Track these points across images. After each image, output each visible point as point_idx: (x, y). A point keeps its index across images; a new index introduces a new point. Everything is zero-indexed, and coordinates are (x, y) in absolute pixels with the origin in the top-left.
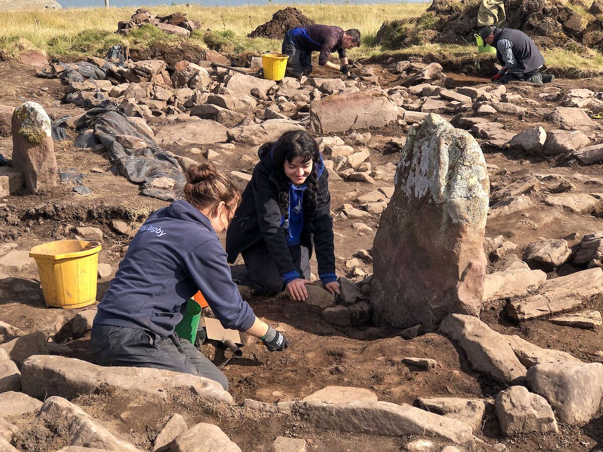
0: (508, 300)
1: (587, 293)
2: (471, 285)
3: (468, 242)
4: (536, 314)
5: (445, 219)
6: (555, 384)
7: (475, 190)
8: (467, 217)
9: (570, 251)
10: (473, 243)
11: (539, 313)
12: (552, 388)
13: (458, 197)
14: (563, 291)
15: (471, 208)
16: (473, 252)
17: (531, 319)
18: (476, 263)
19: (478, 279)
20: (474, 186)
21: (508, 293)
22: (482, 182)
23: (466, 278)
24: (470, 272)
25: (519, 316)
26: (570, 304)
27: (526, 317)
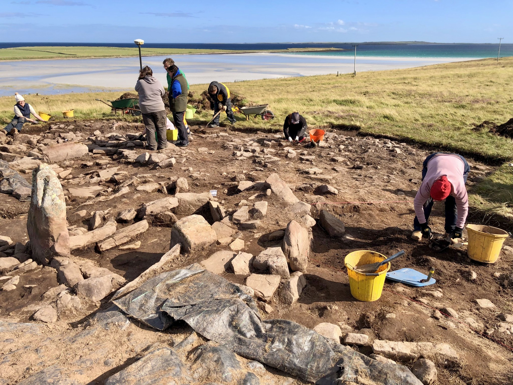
0: (97, 243)
1: (134, 234)
2: (62, 244)
3: (56, 224)
4: (109, 247)
5: (43, 215)
6: (86, 290)
7: (55, 200)
8: (53, 213)
9: (136, 213)
10: (60, 224)
11: (111, 247)
12: (85, 292)
13: (47, 204)
14: (124, 234)
15: (54, 209)
16: (60, 228)
17: (107, 250)
18: (63, 233)
19: (65, 240)
20: (55, 198)
21: (96, 240)
22: (59, 196)
23: (59, 241)
24: (60, 238)
25: (101, 250)
26: (126, 240)
27: (104, 250)
